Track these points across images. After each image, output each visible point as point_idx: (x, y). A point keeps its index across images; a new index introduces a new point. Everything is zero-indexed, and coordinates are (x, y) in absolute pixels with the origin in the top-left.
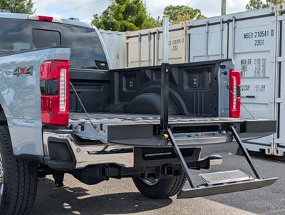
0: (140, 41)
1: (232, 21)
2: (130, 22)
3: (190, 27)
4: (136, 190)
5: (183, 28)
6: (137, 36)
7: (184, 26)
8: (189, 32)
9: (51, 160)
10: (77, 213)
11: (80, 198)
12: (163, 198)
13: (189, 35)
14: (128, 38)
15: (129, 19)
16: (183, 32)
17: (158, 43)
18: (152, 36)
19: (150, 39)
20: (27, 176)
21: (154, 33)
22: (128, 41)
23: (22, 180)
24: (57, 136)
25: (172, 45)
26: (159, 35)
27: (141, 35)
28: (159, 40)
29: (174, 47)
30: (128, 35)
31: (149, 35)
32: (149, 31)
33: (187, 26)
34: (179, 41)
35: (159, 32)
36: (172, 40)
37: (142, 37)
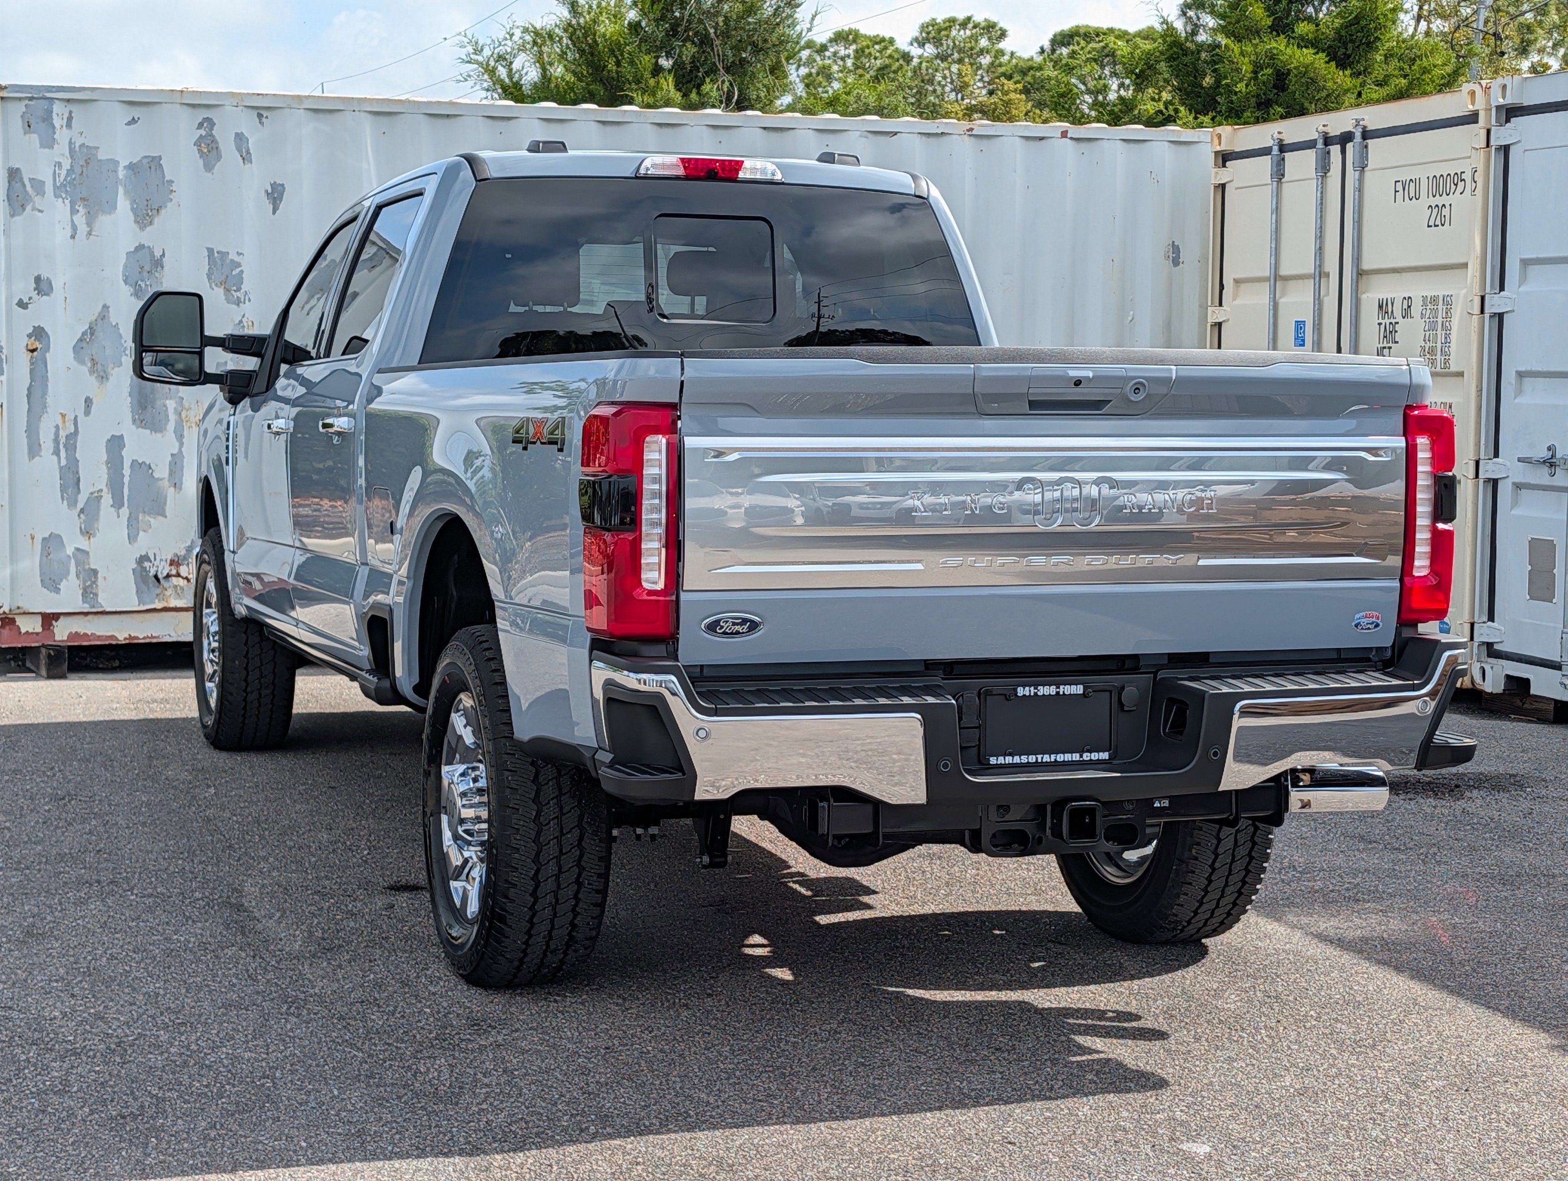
0: (1279, 174)
2: (1304, 42)
3: (1511, 112)
4: (1069, 904)
5: (1472, 118)
7: (1480, 104)
8: (1501, 136)
9: (611, 766)
10: (784, 974)
11: (823, 919)
12: (1166, 943)
13: (1505, 150)
14: (1224, 158)
15: (1303, 28)
16: (1475, 134)
17: (1360, 189)
18: (1335, 150)
19: (1324, 167)
20: (570, 820)
21: (1345, 139)
22: (1224, 175)
23: (552, 830)
24: (630, 680)
25: (1426, 200)
26: (1366, 147)
27: (1283, 148)
28: (1368, 174)
29: (1435, 211)
30: (1223, 147)
31: (1320, 145)
32: (1321, 128)
33: (1494, 104)
34: (1458, 178)
35: (1367, 135)
36: (1423, 174)
37: (1287, 155)
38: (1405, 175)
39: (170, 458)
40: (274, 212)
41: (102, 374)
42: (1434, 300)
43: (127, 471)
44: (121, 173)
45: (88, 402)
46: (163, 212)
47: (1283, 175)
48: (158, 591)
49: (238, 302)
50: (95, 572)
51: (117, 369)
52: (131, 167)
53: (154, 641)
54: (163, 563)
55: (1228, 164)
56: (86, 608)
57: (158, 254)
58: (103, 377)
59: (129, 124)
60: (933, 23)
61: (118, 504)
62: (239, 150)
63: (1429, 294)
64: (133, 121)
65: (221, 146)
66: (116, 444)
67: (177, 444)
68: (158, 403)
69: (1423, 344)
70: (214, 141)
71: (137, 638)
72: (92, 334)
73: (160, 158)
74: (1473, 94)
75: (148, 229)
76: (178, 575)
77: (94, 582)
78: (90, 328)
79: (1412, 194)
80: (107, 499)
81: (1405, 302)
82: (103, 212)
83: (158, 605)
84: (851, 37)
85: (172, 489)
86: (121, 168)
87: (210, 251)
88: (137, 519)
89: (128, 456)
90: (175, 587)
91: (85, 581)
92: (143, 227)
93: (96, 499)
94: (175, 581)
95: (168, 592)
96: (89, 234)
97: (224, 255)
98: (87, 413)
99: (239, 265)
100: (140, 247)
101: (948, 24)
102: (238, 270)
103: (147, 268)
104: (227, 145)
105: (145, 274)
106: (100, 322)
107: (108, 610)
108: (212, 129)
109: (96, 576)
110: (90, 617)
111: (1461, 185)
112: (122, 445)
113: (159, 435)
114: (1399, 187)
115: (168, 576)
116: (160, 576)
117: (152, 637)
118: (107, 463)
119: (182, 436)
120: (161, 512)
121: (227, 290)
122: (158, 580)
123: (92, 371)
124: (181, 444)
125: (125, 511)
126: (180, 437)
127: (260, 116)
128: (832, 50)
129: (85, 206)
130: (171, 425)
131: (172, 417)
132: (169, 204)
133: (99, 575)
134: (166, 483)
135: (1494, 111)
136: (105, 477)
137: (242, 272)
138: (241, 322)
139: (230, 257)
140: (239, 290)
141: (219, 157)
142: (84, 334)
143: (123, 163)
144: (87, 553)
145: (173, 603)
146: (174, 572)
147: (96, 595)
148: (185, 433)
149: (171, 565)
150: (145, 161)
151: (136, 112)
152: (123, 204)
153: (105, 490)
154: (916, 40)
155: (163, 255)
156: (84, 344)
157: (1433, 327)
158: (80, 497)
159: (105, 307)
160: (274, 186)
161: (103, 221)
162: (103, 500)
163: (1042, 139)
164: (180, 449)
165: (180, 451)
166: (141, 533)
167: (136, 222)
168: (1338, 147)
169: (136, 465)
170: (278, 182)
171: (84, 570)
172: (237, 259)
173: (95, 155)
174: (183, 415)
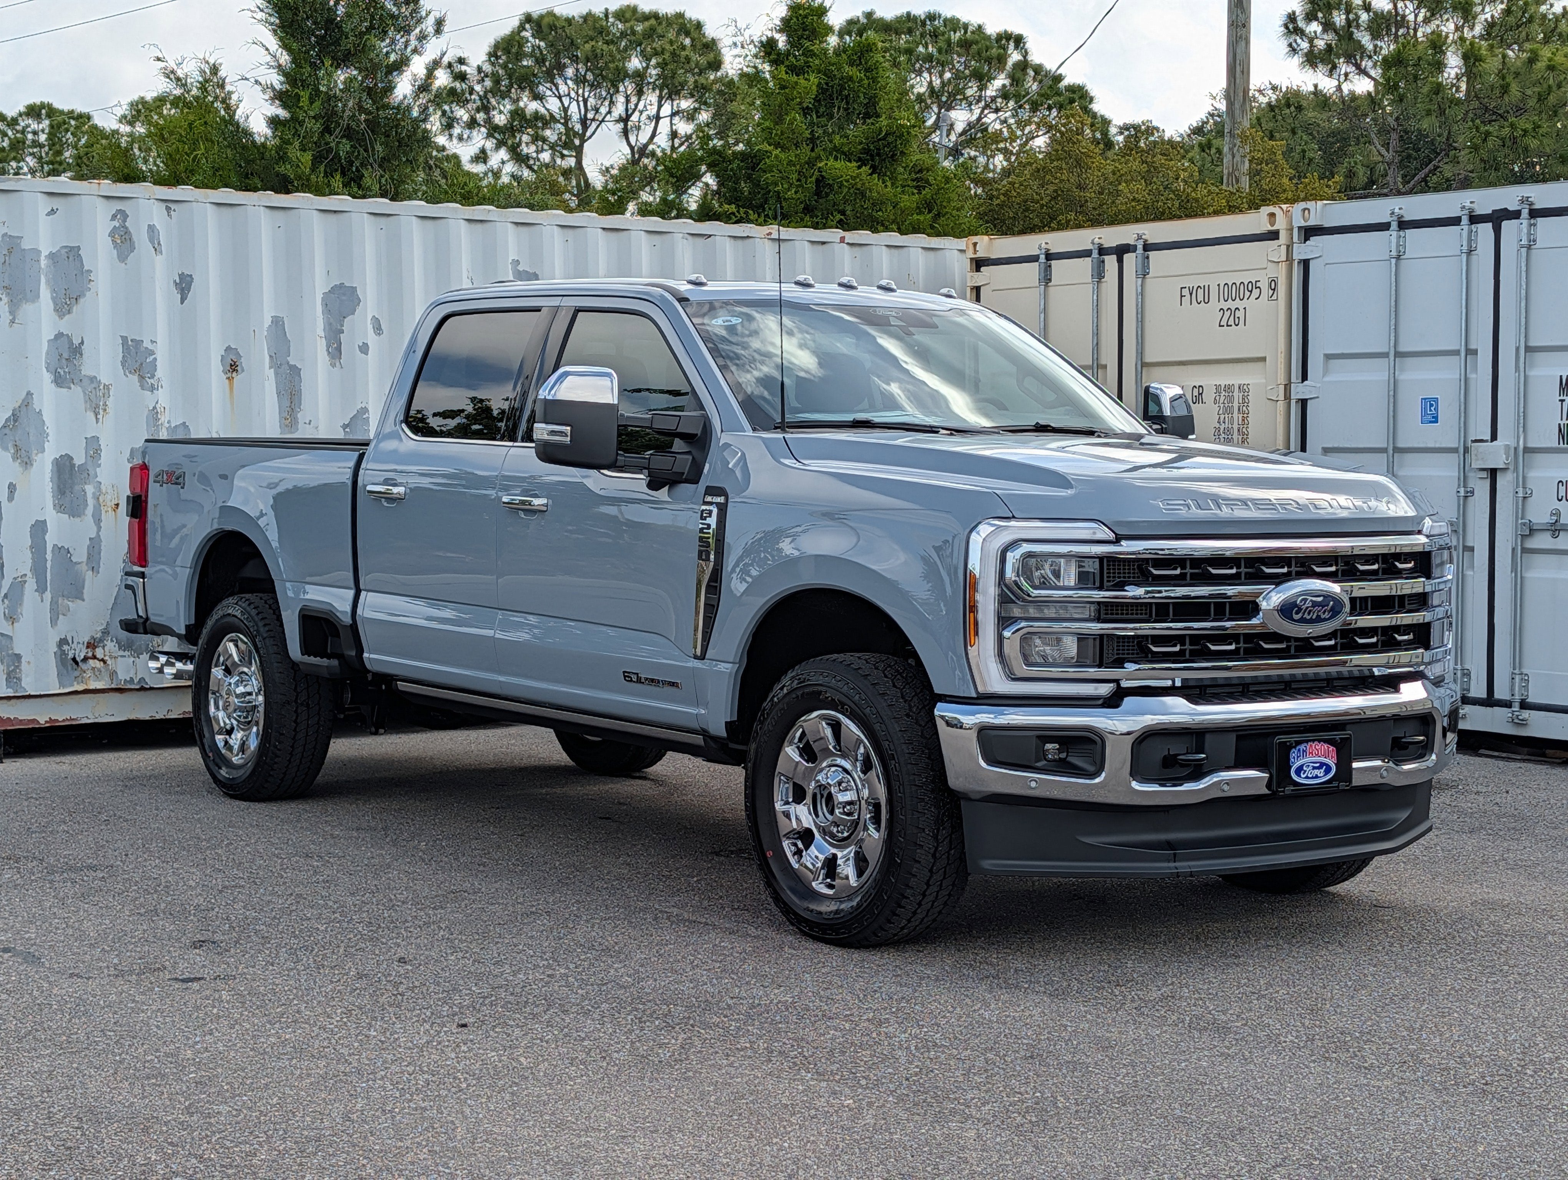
0: (1046, 278)
1: (1516, 215)
3: (1309, 232)
5: (1273, 235)
6: (1034, 259)
7: (1280, 224)
8: (1301, 251)
13: (1306, 263)
14: (979, 264)
16: (1275, 250)
17: (1142, 294)
18: (1111, 261)
19: (1099, 274)
21: (1121, 251)
22: (979, 279)
25: (1215, 304)
26: (1148, 258)
27: (1049, 256)
28: (1149, 281)
29: (1227, 314)
30: (979, 255)
31: (1095, 254)
32: (1097, 241)
33: (1296, 224)
34: (1252, 287)
35: (1147, 247)
36: (1213, 282)
37: (1054, 263)
38: (1193, 282)
39: (88, 542)
40: (182, 303)
41: (26, 460)
42: (1229, 388)
43: (49, 556)
44: (43, 263)
45: (12, 488)
46: (82, 301)
47: (1050, 280)
48: (77, 673)
49: (152, 389)
50: (18, 657)
51: (40, 455)
52: (52, 256)
53: (74, 723)
54: (80, 646)
55: (982, 269)
56: (10, 693)
57: (76, 342)
58: (27, 463)
59: (48, 214)
60: (142, 101)
61: (41, 589)
62: (151, 240)
63: (1223, 382)
64: (53, 212)
65: (134, 238)
66: (39, 528)
67: (95, 529)
68: (77, 488)
69: (1217, 425)
70: (127, 232)
71: (57, 721)
72: (15, 421)
73: (79, 248)
74: (1272, 215)
75: (67, 317)
76: (94, 657)
77: (17, 667)
78: (13, 415)
79: (1200, 298)
80: (31, 584)
81: (1196, 390)
82: (27, 301)
83: (80, 688)
84: (43, 111)
85: (90, 572)
86: (43, 258)
87: (124, 339)
88: (57, 602)
89: (51, 539)
90: (93, 669)
91: (8, 666)
92: (61, 317)
93: (19, 584)
94: (92, 662)
95: (89, 673)
96: (12, 322)
97: (138, 343)
98: (11, 498)
99: (152, 353)
100: (59, 336)
101: (158, 103)
102: (152, 358)
103: (66, 355)
104: (141, 237)
105: (64, 361)
106: (24, 409)
107: (33, 693)
108: (125, 221)
109: (20, 661)
110: (13, 701)
111: (1256, 292)
112: (44, 531)
113: (77, 520)
114: (1186, 292)
115: (85, 659)
116: (78, 659)
117: (71, 719)
118: (31, 547)
119: (100, 520)
120: (79, 595)
121: (142, 378)
122: (77, 663)
123: (15, 458)
124: (99, 528)
125: (48, 595)
126: (98, 521)
127: (168, 209)
128: (22, 124)
129: (8, 294)
130: (90, 510)
131: (91, 502)
132: (88, 294)
133: (23, 660)
134: (84, 567)
135: (1296, 231)
136: (29, 562)
137: (155, 359)
138: (155, 408)
139: (145, 345)
140: (153, 376)
141: (132, 248)
142: (7, 420)
143: (45, 253)
144: (11, 638)
145: (94, 685)
146: (90, 654)
147: (20, 679)
148: (103, 517)
149: (88, 647)
150: (64, 251)
151: (56, 203)
152: (45, 293)
153: (29, 574)
154: (124, 117)
155: (82, 343)
156: (7, 431)
157: (1229, 410)
158: (4, 582)
159: (29, 394)
160: (182, 276)
161: (27, 308)
162: (27, 585)
163: (823, 243)
164: (98, 533)
165: (98, 535)
166: (61, 617)
167: (56, 310)
168: (1114, 257)
169: (57, 549)
170: (186, 273)
171: (8, 655)
172: (150, 347)
173: (19, 244)
174: (101, 500)
